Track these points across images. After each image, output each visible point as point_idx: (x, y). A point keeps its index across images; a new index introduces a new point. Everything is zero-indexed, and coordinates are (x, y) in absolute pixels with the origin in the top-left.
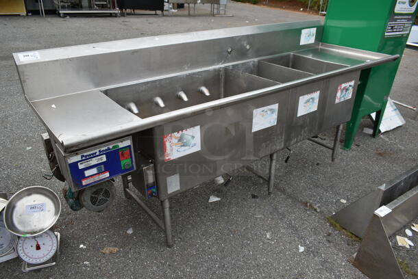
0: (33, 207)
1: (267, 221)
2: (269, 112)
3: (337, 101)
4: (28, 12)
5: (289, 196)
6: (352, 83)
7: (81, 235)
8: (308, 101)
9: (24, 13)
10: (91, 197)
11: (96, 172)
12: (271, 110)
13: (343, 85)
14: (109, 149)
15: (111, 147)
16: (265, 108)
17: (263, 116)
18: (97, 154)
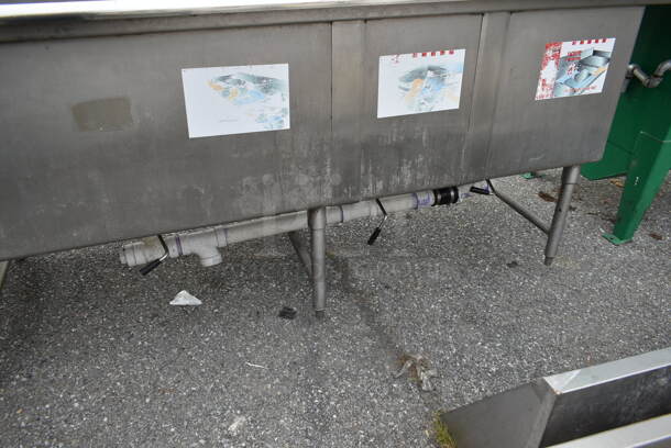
1: (266, 383)
2: (251, 86)
3: (542, 93)
5: (379, 330)
6: (608, 46)
8: (418, 75)
12: (259, 80)
13: (567, 48)
16: (234, 71)
17: (226, 93)
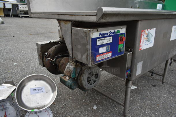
0: (35, 90)
4: (5, 15)
7: (63, 111)
9: (3, 16)
10: (88, 77)
11: (105, 51)
14: (114, 32)
15: (116, 31)
18: (108, 35)
